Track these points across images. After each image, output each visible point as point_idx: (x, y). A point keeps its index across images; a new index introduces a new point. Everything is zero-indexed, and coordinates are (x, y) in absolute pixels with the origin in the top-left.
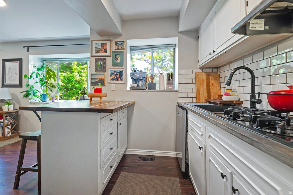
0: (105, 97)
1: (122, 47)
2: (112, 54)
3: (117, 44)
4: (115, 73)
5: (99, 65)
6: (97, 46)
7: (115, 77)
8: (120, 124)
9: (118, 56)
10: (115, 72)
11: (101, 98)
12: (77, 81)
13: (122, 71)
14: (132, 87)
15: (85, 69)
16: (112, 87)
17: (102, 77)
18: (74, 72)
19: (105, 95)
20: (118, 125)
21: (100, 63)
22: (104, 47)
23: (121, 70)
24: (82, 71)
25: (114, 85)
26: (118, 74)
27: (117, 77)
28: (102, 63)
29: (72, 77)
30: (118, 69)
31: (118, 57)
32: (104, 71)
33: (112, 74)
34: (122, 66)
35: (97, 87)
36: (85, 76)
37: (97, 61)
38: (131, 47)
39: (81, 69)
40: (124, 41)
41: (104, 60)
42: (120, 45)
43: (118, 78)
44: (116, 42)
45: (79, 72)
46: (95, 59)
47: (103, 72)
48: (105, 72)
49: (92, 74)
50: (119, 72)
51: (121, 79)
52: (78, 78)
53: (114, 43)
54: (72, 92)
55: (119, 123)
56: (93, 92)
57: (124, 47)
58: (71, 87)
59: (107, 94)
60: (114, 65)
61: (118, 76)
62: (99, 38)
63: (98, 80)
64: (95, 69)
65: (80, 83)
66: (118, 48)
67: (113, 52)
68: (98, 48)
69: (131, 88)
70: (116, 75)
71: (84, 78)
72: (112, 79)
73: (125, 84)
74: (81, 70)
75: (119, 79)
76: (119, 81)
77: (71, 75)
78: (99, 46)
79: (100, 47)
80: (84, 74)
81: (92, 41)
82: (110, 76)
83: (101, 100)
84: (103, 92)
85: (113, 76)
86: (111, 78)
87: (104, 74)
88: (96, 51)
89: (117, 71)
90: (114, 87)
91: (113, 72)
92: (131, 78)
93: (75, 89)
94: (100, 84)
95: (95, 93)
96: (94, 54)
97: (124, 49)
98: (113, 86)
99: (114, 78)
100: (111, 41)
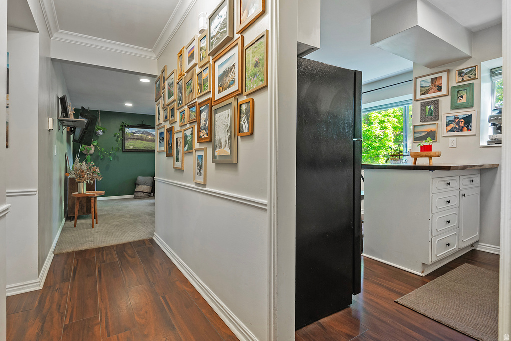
0: (438, 156)
1: (470, 76)
2: (451, 91)
3: (460, 73)
4: (457, 120)
5: (427, 111)
6: (424, 84)
7: (457, 126)
8: (464, 195)
9: (463, 92)
10: (456, 118)
11: (430, 157)
12: (377, 137)
13: (471, 115)
14: (492, 139)
15: (390, 117)
16: (450, 143)
17: (432, 128)
18: (372, 123)
19: (437, 154)
20: (461, 196)
21: (430, 109)
22: (437, 83)
23: (469, 113)
24: (386, 119)
25: (454, 139)
26: (462, 120)
27: (459, 126)
28: (432, 108)
29: (369, 131)
30: (462, 113)
31: (461, 94)
32: (436, 118)
33: (450, 123)
34: (471, 107)
35: (424, 143)
36: (391, 127)
37: (423, 106)
38: (492, 70)
39: (384, 116)
40: (475, 66)
41: (436, 103)
42: (466, 74)
43: (463, 127)
44: (458, 71)
45: (381, 122)
46: (421, 103)
47: (434, 121)
48: (438, 120)
49: (415, 126)
50: (463, 118)
51: (467, 128)
52: (378, 132)
53: (454, 74)
54: (369, 155)
55: (461, 193)
56: (418, 150)
57: (475, 75)
58: (368, 147)
59: (440, 153)
60: (454, 107)
61: (461, 124)
62: (429, 71)
63: (425, 133)
64: (421, 118)
65: (381, 140)
66: (463, 80)
67: (452, 88)
68: (426, 87)
69: (489, 143)
70: (458, 124)
71: (390, 131)
72: (451, 131)
73: (477, 136)
74: (383, 119)
75: (465, 128)
76: (465, 133)
77: (367, 128)
78: (428, 83)
79: (430, 84)
80: (388, 125)
81: (416, 79)
82: (447, 126)
83: (431, 160)
84: (434, 149)
85: (452, 125)
86: (449, 128)
87: (435, 124)
88: (423, 91)
89: (461, 117)
90: (455, 142)
91: (452, 118)
92: (490, 124)
93: (373, 151)
94: (428, 139)
95: (421, 151)
96: (419, 97)
97: (475, 79)
98: (452, 141)
99: (455, 128)
100: (448, 71)
